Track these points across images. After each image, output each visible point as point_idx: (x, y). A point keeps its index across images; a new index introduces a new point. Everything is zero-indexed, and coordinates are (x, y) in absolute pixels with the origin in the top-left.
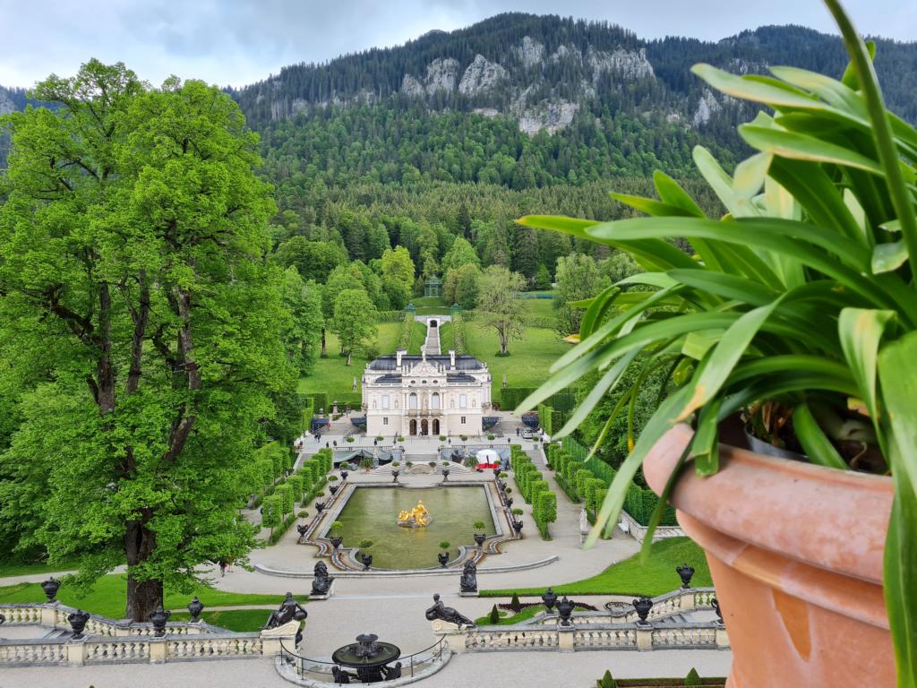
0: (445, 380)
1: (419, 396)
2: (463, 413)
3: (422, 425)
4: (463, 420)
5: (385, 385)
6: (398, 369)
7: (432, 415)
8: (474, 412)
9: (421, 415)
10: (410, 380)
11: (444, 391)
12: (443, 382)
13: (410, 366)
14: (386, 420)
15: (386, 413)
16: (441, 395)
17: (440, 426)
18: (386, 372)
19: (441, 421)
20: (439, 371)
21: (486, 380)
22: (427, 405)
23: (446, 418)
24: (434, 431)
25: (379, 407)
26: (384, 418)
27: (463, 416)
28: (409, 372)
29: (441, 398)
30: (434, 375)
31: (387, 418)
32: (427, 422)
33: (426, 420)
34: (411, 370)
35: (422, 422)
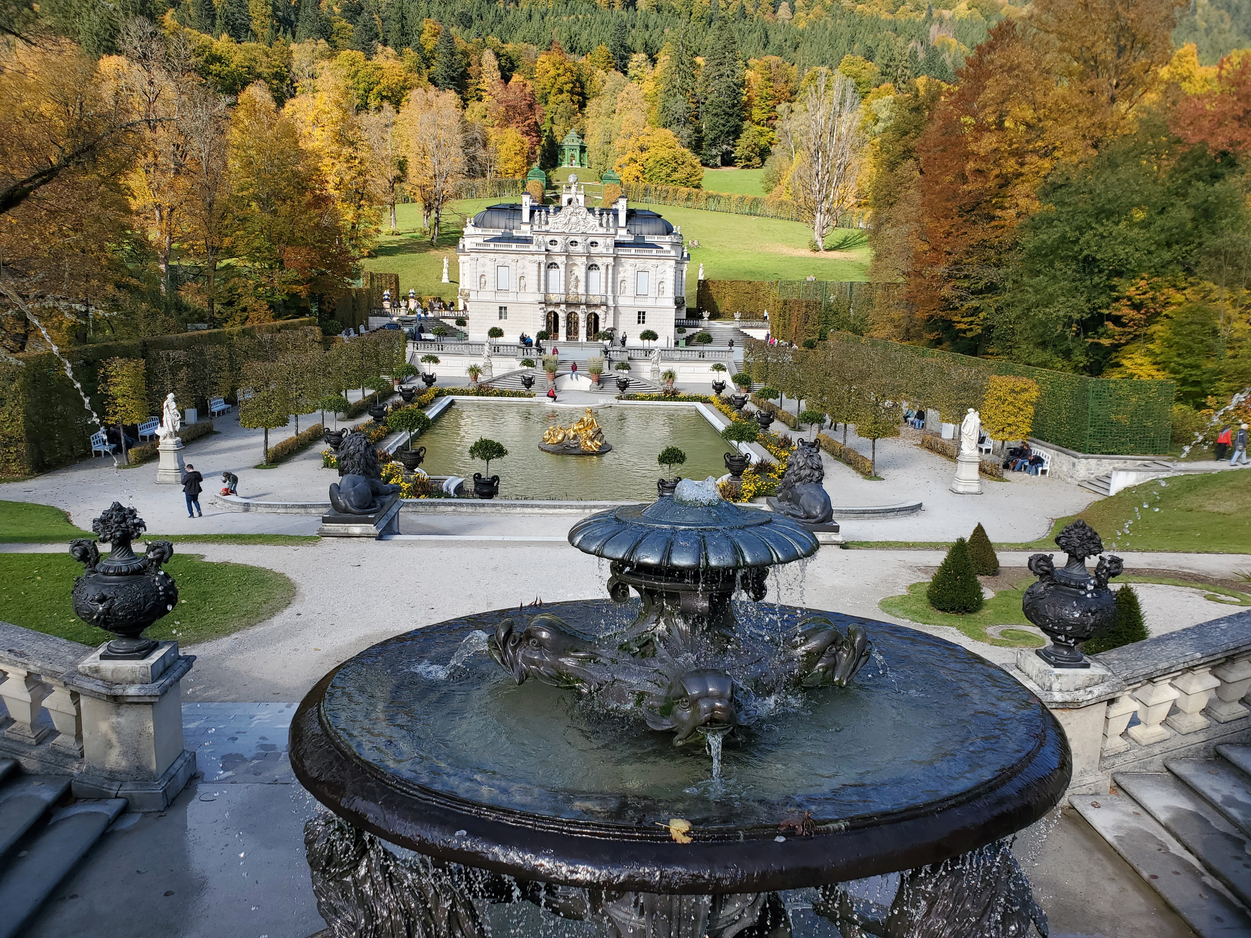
0: (611, 242)
1: (563, 268)
3: (568, 322)
5: (502, 246)
6: (524, 228)
7: (588, 305)
8: (660, 303)
9: (568, 304)
10: (548, 238)
11: (609, 261)
13: (548, 212)
14: (503, 310)
15: (503, 299)
16: (603, 269)
17: (601, 324)
19: (602, 316)
20: (601, 225)
22: (576, 287)
23: (611, 312)
24: (588, 334)
25: (490, 286)
26: (501, 308)
27: (642, 310)
28: (547, 223)
29: (603, 276)
30: (594, 232)
31: (505, 308)
32: (577, 317)
33: (575, 313)
34: (550, 220)
35: (568, 317)
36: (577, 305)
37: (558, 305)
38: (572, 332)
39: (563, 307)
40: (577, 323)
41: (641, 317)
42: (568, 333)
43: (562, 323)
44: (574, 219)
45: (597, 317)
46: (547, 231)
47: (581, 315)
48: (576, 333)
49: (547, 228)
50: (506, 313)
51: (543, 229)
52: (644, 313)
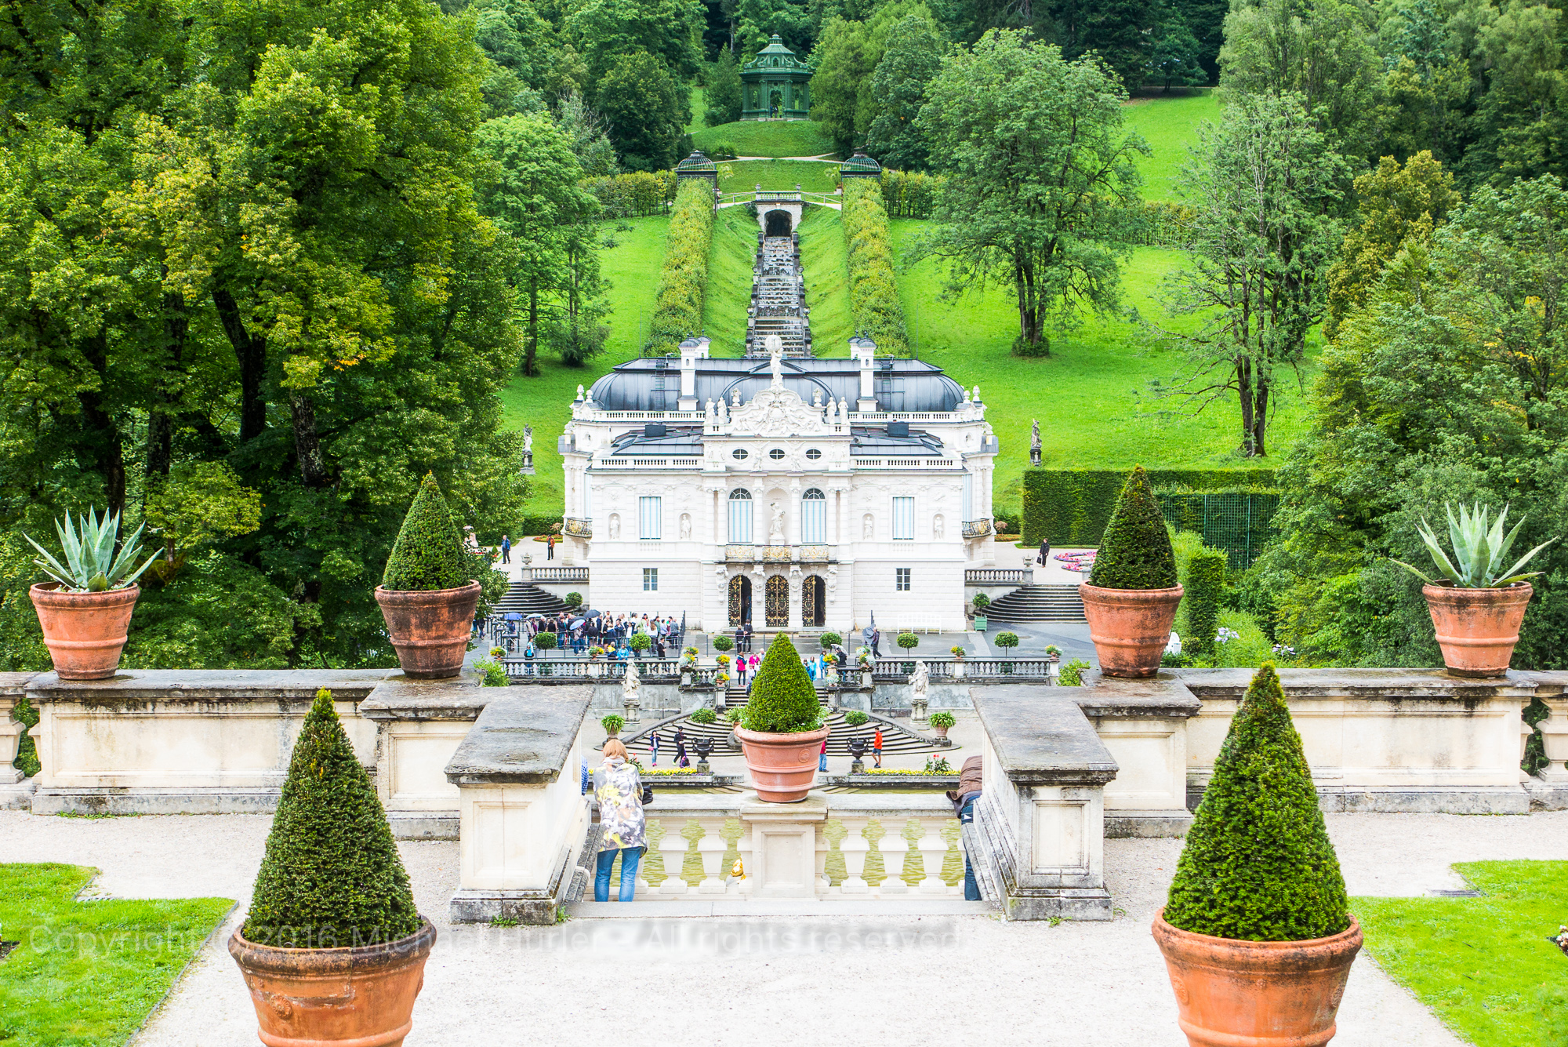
0: (845, 448)
1: (757, 499)
2: (903, 555)
3: (769, 595)
4: (904, 579)
5: (645, 461)
6: (684, 406)
7: (804, 565)
8: (939, 553)
9: (768, 564)
10: (730, 448)
11: (843, 484)
12: (837, 456)
13: (727, 399)
14: (650, 576)
15: (650, 554)
16: (831, 498)
17: (829, 597)
18: (646, 417)
19: (830, 582)
20: (825, 420)
21: (975, 446)
22: (783, 530)
23: (847, 572)
24: (806, 614)
25: (630, 533)
26: (646, 571)
27: (903, 566)
28: (728, 420)
29: (831, 509)
30: (812, 433)
31: (655, 571)
32: (786, 586)
33: (782, 578)
34: (733, 415)
35: (768, 586)
36: (785, 564)
37: (749, 564)
38: (777, 612)
39: (759, 569)
40: (785, 594)
42: (770, 613)
43: (758, 597)
44: (777, 413)
45: (820, 584)
46: (729, 435)
47: (795, 582)
48: (784, 613)
49: (729, 429)
50: (655, 579)
51: (722, 432)
52: (907, 571)
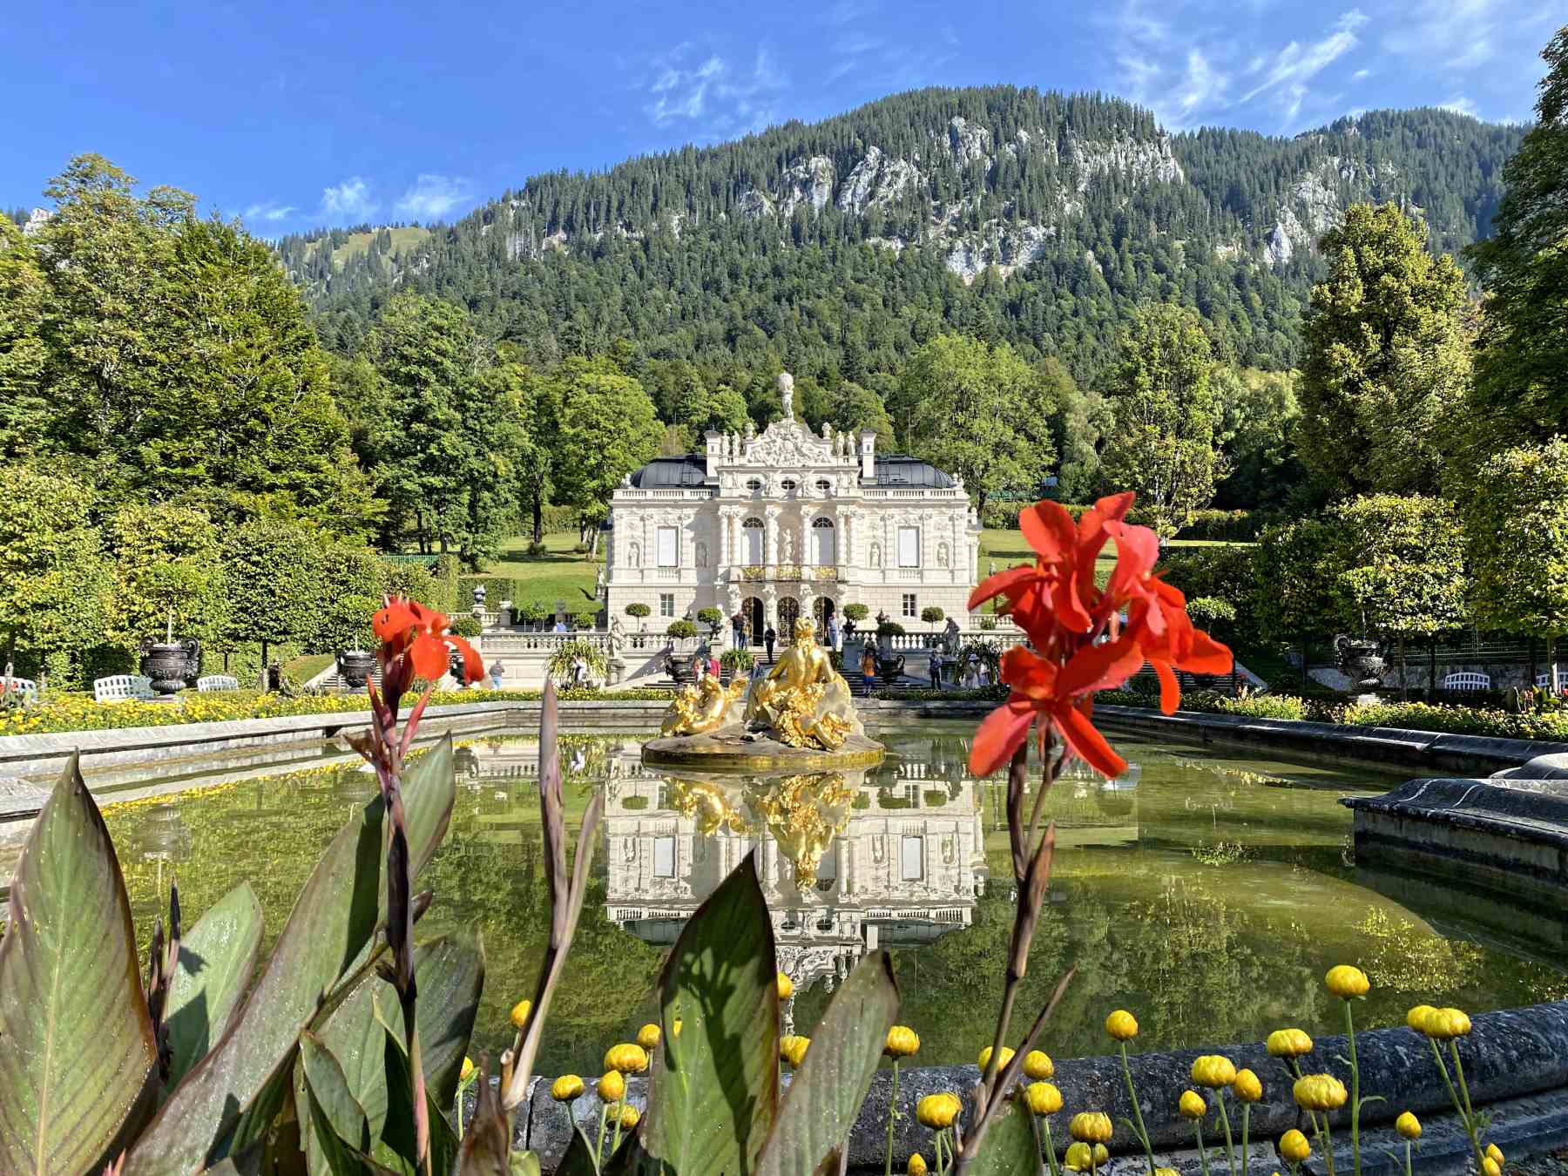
0: (852, 476)
1: (769, 524)
2: (909, 581)
3: (780, 615)
4: (909, 605)
7: (813, 584)
8: (943, 577)
9: (777, 586)
10: (745, 477)
12: (843, 485)
13: (744, 436)
14: (667, 602)
16: (839, 522)
20: (834, 452)
23: (855, 594)
25: (648, 560)
26: (663, 597)
27: (909, 592)
28: (743, 453)
30: (820, 464)
31: (671, 597)
32: (797, 608)
33: (792, 600)
34: (749, 448)
35: (779, 607)
36: (796, 584)
37: (761, 583)
39: (770, 588)
41: (910, 603)
44: (788, 444)
45: (830, 605)
46: (743, 467)
47: (806, 603)
49: (743, 461)
50: (671, 605)
51: (737, 462)
52: (913, 597)
